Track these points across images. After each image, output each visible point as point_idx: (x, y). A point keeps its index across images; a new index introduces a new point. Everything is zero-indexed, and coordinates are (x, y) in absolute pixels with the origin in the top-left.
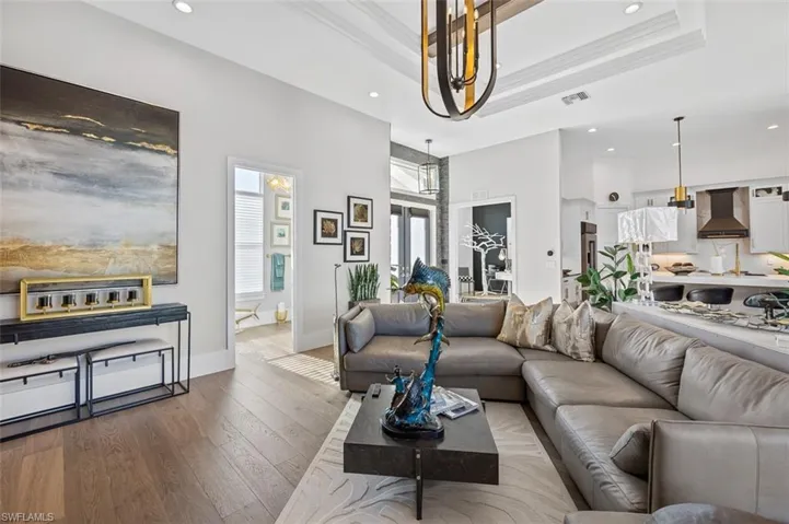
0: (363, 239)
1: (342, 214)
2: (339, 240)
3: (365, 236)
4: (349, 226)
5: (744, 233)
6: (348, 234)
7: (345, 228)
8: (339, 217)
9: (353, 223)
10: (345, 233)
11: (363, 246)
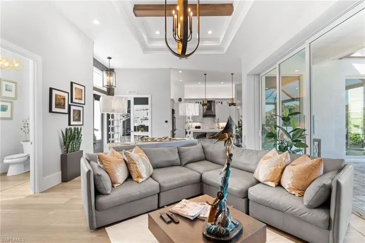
0: (80, 111)
1: (68, 93)
2: (66, 111)
3: (81, 109)
4: (72, 102)
5: (214, 116)
6: (72, 107)
7: (70, 103)
8: (66, 95)
9: (74, 100)
10: (69, 106)
11: (80, 116)
